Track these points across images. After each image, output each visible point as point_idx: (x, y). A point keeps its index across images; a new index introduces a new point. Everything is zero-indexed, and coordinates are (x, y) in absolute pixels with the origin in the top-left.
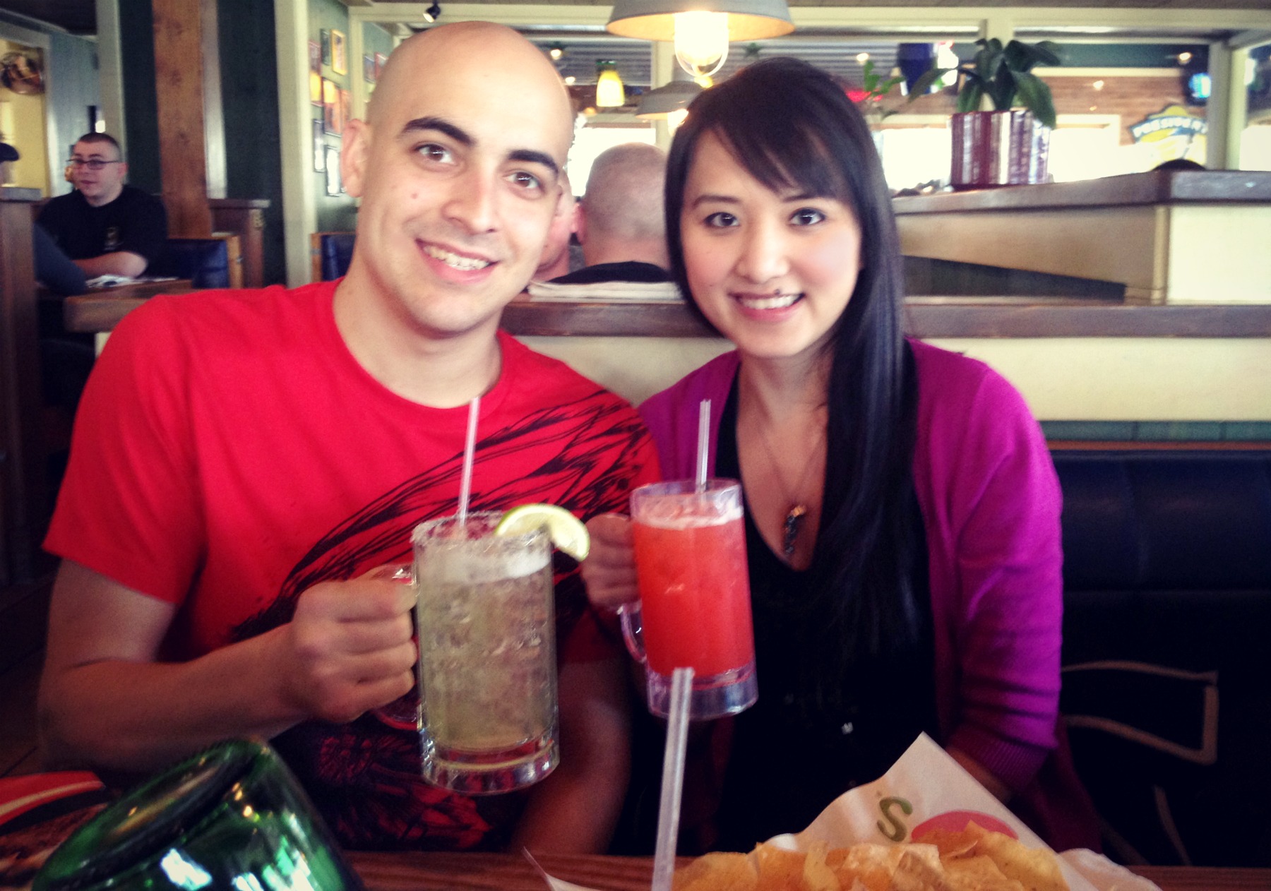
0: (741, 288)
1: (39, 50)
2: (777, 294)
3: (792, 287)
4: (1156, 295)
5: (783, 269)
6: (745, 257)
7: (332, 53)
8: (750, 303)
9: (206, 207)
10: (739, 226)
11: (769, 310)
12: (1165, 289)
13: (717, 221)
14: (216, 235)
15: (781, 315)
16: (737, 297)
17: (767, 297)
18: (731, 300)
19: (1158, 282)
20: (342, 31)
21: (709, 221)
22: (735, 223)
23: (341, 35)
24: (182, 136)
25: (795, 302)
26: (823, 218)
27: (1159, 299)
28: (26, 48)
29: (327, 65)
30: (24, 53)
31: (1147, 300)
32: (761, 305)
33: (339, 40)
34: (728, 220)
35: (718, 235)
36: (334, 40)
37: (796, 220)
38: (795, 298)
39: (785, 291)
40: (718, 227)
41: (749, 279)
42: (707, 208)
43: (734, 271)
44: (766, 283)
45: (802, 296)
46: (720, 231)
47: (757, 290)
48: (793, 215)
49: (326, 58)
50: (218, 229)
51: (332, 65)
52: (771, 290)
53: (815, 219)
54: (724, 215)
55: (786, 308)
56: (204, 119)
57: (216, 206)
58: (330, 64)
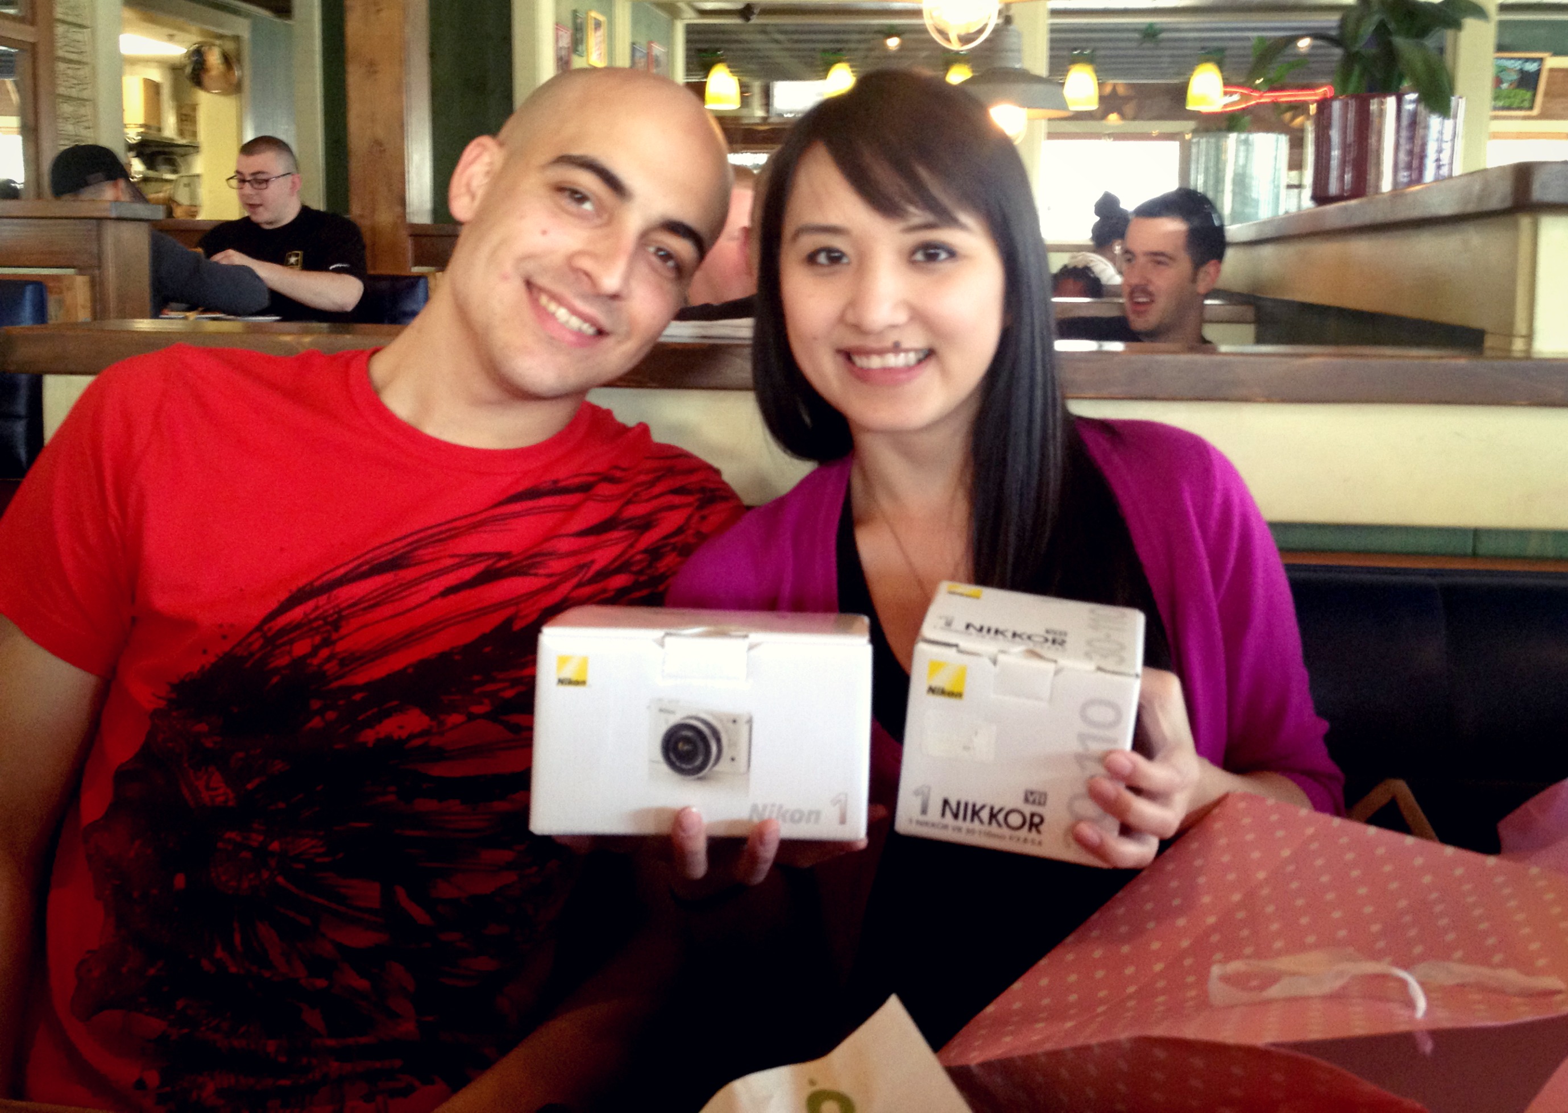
0: (851, 341)
1: (237, 39)
2: (896, 348)
3: (915, 339)
4: (1518, 345)
5: (901, 317)
6: (854, 303)
7: (587, 42)
8: (861, 362)
9: (404, 233)
10: (848, 264)
11: (886, 370)
12: (1530, 337)
13: (822, 258)
14: (416, 270)
15: (903, 376)
16: (847, 355)
17: (881, 352)
18: (840, 359)
19: (1521, 327)
20: (603, 13)
21: (811, 259)
22: (845, 260)
23: (601, 18)
24: (378, 143)
25: (920, 362)
26: (952, 254)
27: (1521, 351)
28: (221, 37)
29: (581, 56)
30: (218, 42)
31: (1506, 353)
32: (875, 362)
33: (598, 25)
34: (835, 257)
35: (823, 275)
36: (591, 25)
37: (919, 256)
38: (921, 355)
39: (906, 344)
40: (822, 265)
41: (858, 328)
42: (809, 242)
43: (841, 320)
44: (880, 334)
45: (929, 354)
46: (826, 270)
47: (871, 343)
48: (913, 252)
49: (580, 48)
50: (418, 263)
51: (588, 56)
52: (888, 343)
53: (943, 255)
54: (829, 251)
55: (908, 369)
56: (405, 122)
57: (418, 233)
58: (585, 53)
